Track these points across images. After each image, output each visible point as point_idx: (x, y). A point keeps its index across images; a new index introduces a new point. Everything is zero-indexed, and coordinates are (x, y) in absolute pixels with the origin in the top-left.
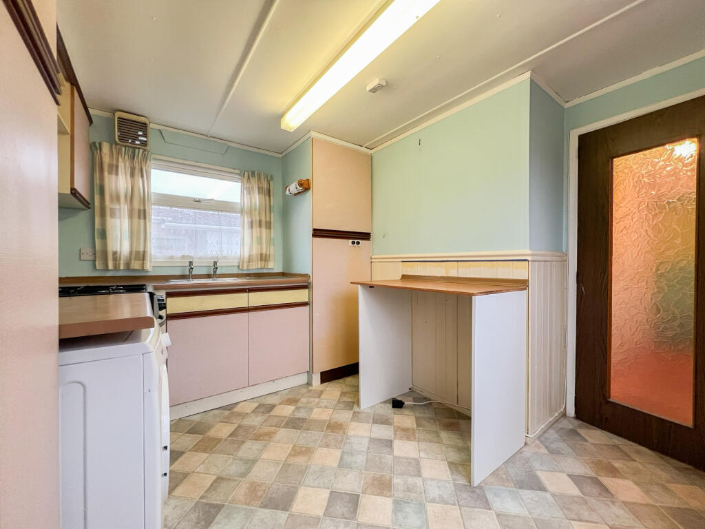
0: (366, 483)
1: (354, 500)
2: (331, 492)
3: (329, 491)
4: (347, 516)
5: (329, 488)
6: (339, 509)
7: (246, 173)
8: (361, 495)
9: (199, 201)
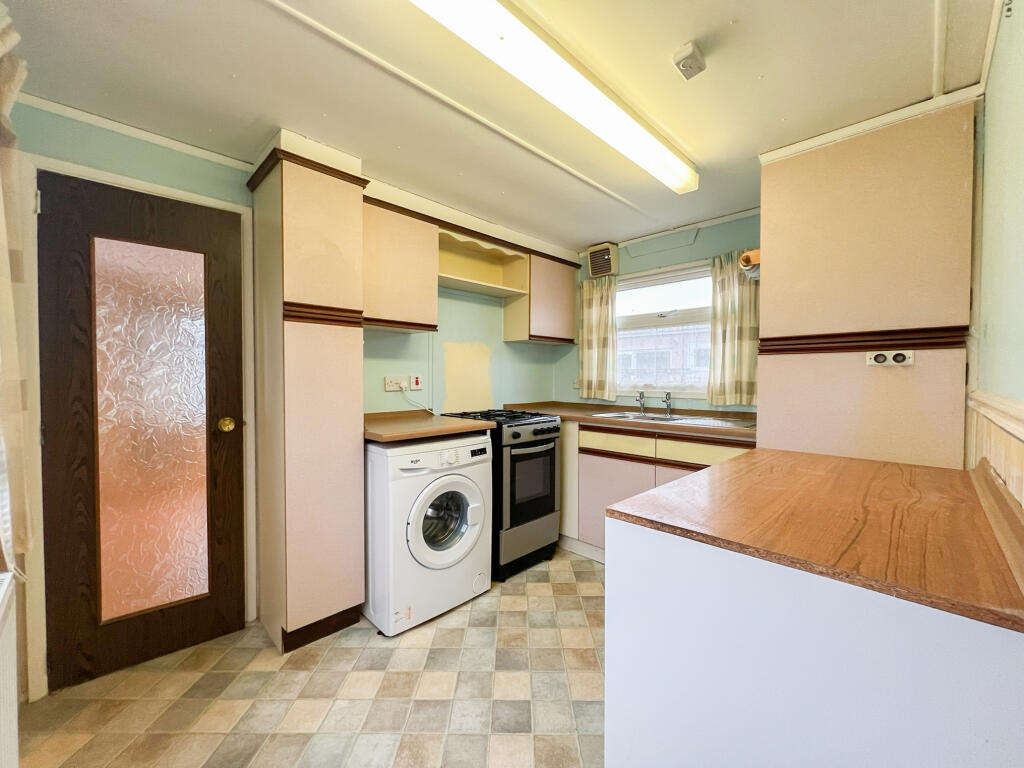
0: (553, 740)
1: (523, 727)
2: (529, 702)
3: (529, 698)
4: (497, 723)
5: (533, 697)
6: (506, 714)
7: (717, 261)
8: (532, 735)
9: (662, 316)
